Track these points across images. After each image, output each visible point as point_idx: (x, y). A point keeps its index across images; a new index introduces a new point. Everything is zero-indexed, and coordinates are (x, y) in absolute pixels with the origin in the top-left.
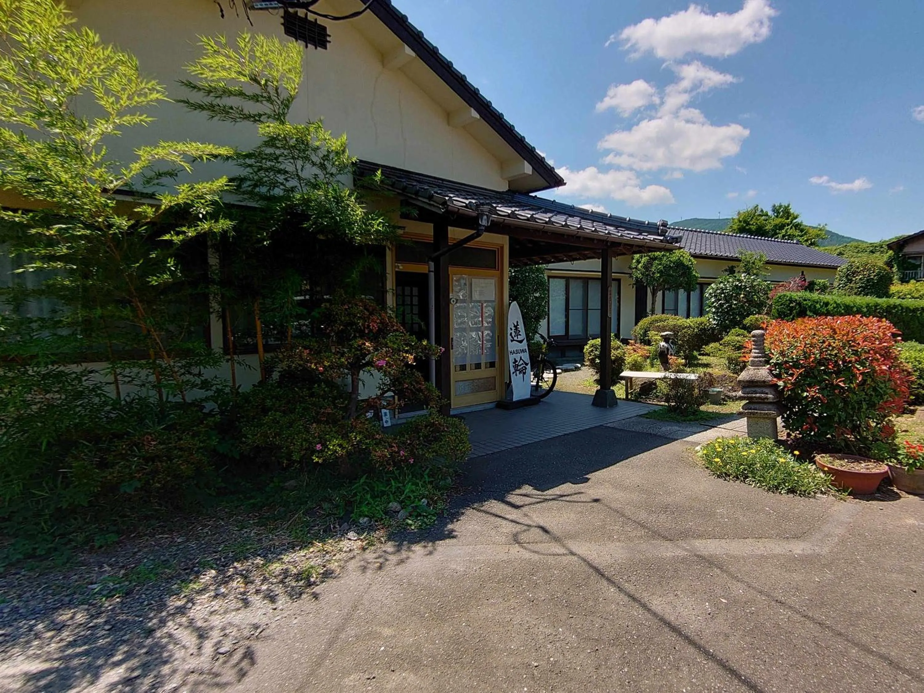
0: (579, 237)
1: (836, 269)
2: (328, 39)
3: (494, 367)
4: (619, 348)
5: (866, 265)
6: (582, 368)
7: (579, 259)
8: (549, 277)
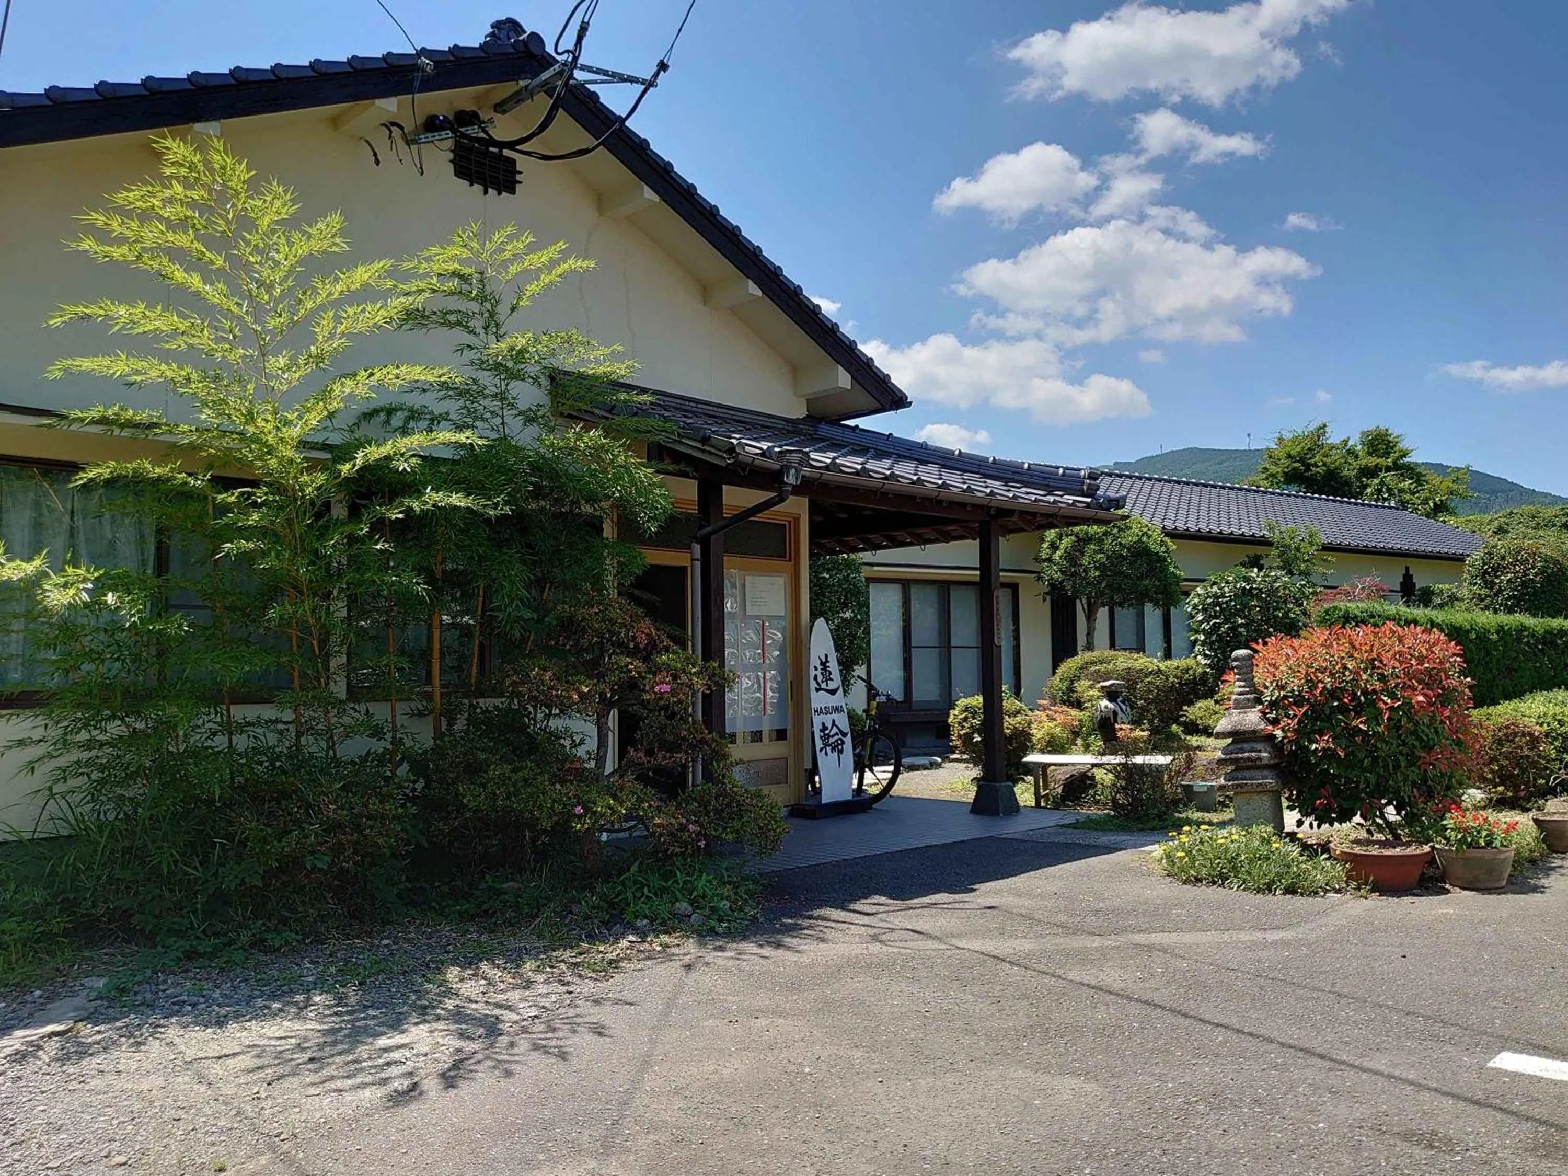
0: (940, 502)
1: (1463, 560)
2: (518, 177)
3: (785, 739)
4: (1018, 712)
5: (1519, 552)
6: (943, 765)
7: (936, 541)
8: (869, 580)
